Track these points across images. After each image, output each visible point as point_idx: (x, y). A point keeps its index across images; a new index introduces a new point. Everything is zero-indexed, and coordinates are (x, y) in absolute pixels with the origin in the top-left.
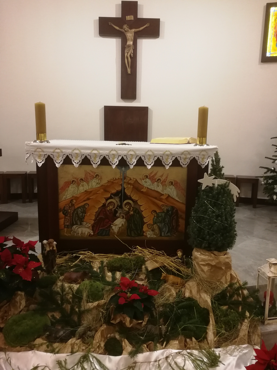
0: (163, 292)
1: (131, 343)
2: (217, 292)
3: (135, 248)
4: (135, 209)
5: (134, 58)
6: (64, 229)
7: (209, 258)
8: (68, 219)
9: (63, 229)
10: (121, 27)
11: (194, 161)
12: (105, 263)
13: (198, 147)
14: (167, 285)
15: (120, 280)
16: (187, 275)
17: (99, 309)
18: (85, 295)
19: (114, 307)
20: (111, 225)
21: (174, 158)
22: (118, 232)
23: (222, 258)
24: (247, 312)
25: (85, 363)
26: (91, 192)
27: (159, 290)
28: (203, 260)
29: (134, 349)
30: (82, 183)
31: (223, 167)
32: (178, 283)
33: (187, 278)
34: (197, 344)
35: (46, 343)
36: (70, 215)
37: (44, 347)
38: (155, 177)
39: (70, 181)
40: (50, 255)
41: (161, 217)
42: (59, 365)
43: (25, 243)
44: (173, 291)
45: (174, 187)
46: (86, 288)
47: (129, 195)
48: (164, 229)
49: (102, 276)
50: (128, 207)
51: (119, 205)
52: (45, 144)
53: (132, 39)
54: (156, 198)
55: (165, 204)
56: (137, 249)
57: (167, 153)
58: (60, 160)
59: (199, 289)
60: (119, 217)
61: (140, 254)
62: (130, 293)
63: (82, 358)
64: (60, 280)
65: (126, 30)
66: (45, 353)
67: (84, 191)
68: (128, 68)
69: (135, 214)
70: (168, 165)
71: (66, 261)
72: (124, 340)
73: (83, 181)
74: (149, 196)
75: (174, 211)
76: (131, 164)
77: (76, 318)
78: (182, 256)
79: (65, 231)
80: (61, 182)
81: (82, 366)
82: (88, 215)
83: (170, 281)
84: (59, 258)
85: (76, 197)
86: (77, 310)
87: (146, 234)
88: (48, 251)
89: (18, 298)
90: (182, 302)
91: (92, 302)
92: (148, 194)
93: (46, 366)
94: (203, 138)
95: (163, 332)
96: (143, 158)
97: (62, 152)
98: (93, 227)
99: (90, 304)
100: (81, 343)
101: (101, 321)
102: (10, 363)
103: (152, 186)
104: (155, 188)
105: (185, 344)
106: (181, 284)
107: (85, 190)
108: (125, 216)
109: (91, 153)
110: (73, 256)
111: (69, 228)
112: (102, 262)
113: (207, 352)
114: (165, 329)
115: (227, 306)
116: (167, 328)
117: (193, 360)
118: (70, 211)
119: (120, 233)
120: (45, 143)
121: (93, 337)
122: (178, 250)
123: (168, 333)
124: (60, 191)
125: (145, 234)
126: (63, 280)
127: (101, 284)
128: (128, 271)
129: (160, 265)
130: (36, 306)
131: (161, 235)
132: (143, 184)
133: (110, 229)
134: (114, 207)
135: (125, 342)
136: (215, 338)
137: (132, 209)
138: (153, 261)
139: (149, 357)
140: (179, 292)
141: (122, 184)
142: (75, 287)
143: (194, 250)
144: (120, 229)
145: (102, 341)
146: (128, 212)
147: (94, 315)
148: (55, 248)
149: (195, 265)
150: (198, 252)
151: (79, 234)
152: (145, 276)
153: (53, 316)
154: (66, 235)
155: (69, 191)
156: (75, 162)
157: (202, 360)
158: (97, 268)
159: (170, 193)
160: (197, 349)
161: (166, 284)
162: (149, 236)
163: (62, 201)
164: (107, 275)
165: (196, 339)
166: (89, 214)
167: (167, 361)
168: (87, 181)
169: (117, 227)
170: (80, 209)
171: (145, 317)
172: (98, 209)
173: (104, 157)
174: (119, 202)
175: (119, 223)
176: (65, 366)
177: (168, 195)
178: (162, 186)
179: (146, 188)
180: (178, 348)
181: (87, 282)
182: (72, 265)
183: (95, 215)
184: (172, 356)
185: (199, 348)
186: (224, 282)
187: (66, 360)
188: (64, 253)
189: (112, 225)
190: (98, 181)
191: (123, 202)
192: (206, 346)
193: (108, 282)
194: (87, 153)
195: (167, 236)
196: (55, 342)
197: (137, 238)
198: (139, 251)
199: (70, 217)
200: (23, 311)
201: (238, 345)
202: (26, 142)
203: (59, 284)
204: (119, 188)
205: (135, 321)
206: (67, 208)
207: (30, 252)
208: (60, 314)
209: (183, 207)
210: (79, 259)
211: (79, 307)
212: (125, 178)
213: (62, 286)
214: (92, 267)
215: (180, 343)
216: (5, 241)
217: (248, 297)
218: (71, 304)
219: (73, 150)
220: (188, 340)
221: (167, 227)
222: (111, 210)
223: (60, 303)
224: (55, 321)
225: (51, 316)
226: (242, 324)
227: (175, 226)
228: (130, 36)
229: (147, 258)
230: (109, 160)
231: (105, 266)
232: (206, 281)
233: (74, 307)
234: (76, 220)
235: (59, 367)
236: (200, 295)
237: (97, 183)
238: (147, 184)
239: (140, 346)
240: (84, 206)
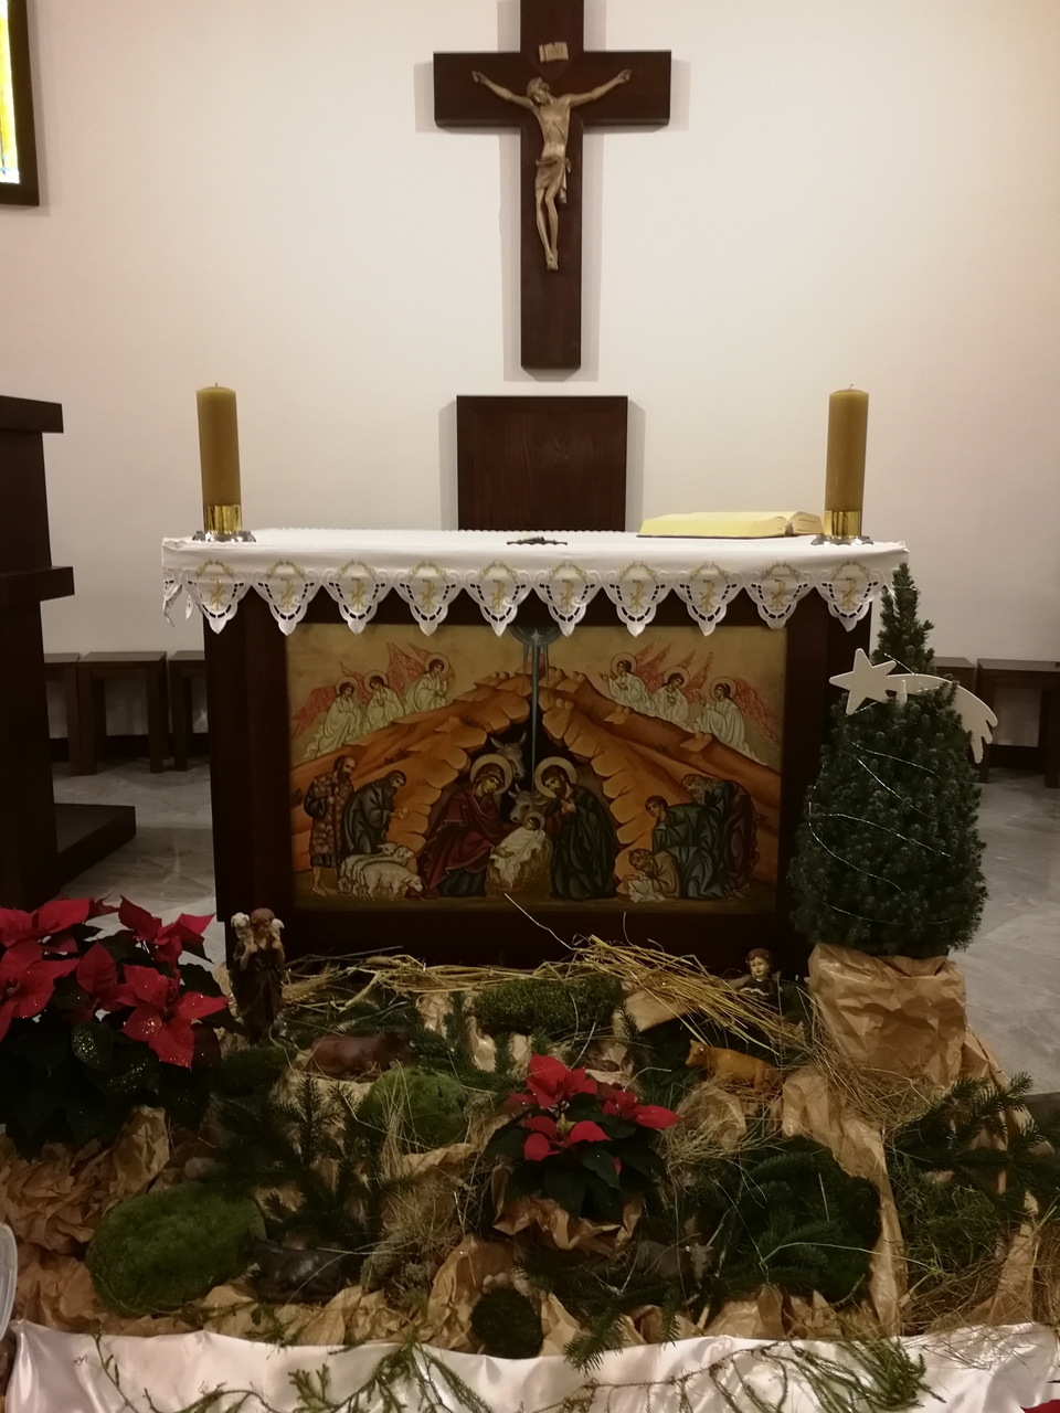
0: (696, 1113)
1: (573, 1310)
2: (910, 1118)
3: (585, 945)
4: (581, 793)
5: (571, 208)
6: (312, 870)
7: (878, 984)
8: (327, 833)
9: (305, 871)
10: (521, 90)
11: (812, 603)
12: (468, 1003)
13: (829, 549)
14: (709, 1088)
15: (526, 1065)
16: (789, 1051)
17: (448, 1179)
18: (393, 1122)
19: (508, 1171)
20: (489, 854)
21: (733, 594)
22: (518, 882)
23: (929, 982)
24: (1028, 1196)
25: (397, 1382)
26: (412, 727)
27: (682, 1108)
28: (853, 992)
29: (587, 1333)
30: (378, 693)
31: (928, 626)
32: (753, 1080)
33: (790, 1060)
34: (832, 1317)
35: (248, 1304)
36: (334, 816)
37: (244, 1317)
38: (661, 669)
39: (334, 688)
40: (258, 969)
41: (682, 826)
42: (300, 1389)
43: (165, 924)
44: (734, 1112)
45: (733, 706)
46: (396, 1097)
47: (558, 737)
48: (697, 872)
49: (458, 1050)
50: (556, 785)
51: (522, 775)
52: (236, 545)
53: (563, 136)
54: (663, 750)
55: (698, 772)
56: (593, 949)
57: (705, 572)
58: (293, 606)
59: (838, 1104)
60: (521, 825)
61: (604, 968)
62: (568, 1118)
63: (386, 1362)
64: (298, 1066)
65: (538, 99)
66: (247, 1343)
67: (386, 724)
68: (548, 247)
69: (583, 811)
70: (711, 618)
71: (321, 993)
72: (547, 1299)
73: (383, 684)
74: (640, 743)
75: (737, 799)
76: (563, 619)
77: (360, 1213)
78: (769, 974)
79: (316, 880)
80: (300, 692)
81: (386, 1393)
83: (723, 1074)
84: (294, 980)
85: (358, 746)
86: (365, 1178)
87: (627, 888)
88: (253, 956)
89: (141, 1132)
90: (772, 1153)
91: (422, 1151)
92: (630, 735)
93: (249, 1393)
94: (849, 514)
95: (699, 1270)
96: (612, 595)
97: (302, 576)
98: (423, 863)
99: (415, 1158)
100: (381, 1306)
101: (459, 1224)
102: (115, 1380)
103: (648, 702)
104: (661, 711)
105: (783, 1313)
106: (766, 1084)
107: (392, 719)
108: (543, 821)
109: (411, 578)
110: (345, 974)
111: (330, 866)
112: (457, 999)
113: (871, 1349)
114: (704, 1258)
115: (951, 1173)
116: (714, 1255)
117: (817, 1378)
118: (335, 800)
119: (524, 887)
120: (236, 541)
121: (427, 1285)
122: (752, 954)
123: (717, 1275)
124: (294, 724)
125: (620, 889)
126: (311, 1067)
127: (454, 1082)
128: (558, 1032)
129: (684, 1010)
130: (209, 1161)
131: (684, 895)
132: (614, 694)
133: (486, 870)
134: (500, 786)
135: (550, 1307)
136: (901, 1294)
137: (569, 791)
138: (656, 993)
139: (644, 1366)
140: (759, 1113)
141: (530, 696)
142: (358, 1091)
143: (817, 950)
144: (527, 869)
145: (463, 1301)
146: (555, 805)
147: (431, 1199)
148: (278, 944)
149: (819, 1009)
150: (831, 961)
151: (368, 888)
152: (623, 1051)
153: (274, 1202)
154: (320, 892)
155: (328, 724)
156: (353, 616)
157: (852, 1379)
158: (439, 1021)
159: (720, 731)
160: (834, 1336)
161: (705, 1085)
162: (636, 897)
163: (302, 761)
164: (478, 1049)
165: (828, 1298)
166: (405, 810)
167: (716, 1383)
168: (397, 683)
169: (513, 860)
170: (371, 795)
171: (627, 1209)
172: (439, 792)
173: (463, 592)
175: (521, 845)
176: (324, 1393)
177: (710, 738)
178: (686, 702)
179: (623, 711)
180: (759, 1330)
181: (399, 1071)
182: (342, 1009)
183: (429, 817)
184: (733, 1361)
185: (838, 1332)
186: (935, 1080)
187: (325, 1369)
188: (311, 960)
189: (495, 853)
190: (438, 687)
191: (537, 764)
192: (868, 1328)
193: (482, 1074)
194: (396, 579)
195: (707, 899)
196: (283, 1303)
197: (591, 905)
198: (597, 956)
199: (333, 823)
200: (160, 1181)
201: (996, 1323)
202: (166, 540)
203: (296, 1079)
204: (520, 713)
205: (587, 1226)
206: (323, 789)
207: (186, 958)
208: (301, 1194)
209: (772, 785)
210: (369, 987)
211: (374, 1168)
212: (541, 673)
213: (308, 1087)
214: (417, 1018)
215: (763, 1312)
216: (90, 917)
217: (1031, 1137)
218: (342, 1155)
219: (345, 569)
220: (796, 1302)
221: (709, 863)
222: (490, 795)
223: (300, 1151)
224: (280, 1220)
225: (268, 1202)
226: (1008, 1242)
227: (740, 860)
228: (554, 124)
229: (629, 984)
230: (482, 605)
231: (468, 1014)
232: (866, 1074)
233: (353, 1168)
234: (358, 834)
235: (299, 1398)
236: (842, 1129)
237: (436, 694)
238: (628, 694)
239: (608, 1324)
240: (385, 782)
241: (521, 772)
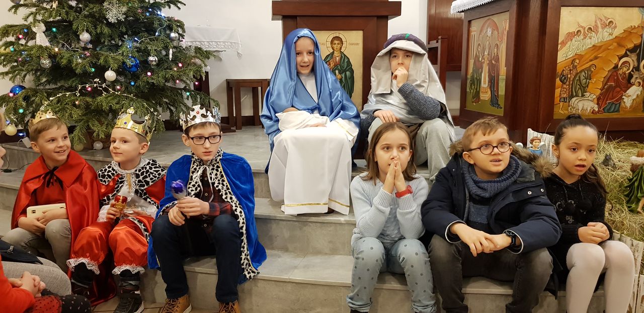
6: (560, 103)
8: (566, 89)
20: (622, 96)
22: (631, 107)
26: (600, 47)
30: (590, 34)
36: (569, 82)
39: (575, 32)
60: (633, 85)
67: (591, 46)
73: (592, 30)
82: (593, 82)
98: (599, 100)
107: (593, 44)
108: (642, 83)
111: (566, 102)
118: (571, 76)
119: (634, 108)
124: (559, 46)
133: (620, 102)
134: (628, 70)
141: (642, 34)
144: (635, 102)
154: (561, 112)
155: (571, 46)
166: (595, 80)
169: (630, 98)
170: (583, 73)
174: (636, 62)
175: (634, 93)
189: (624, 96)
190: (611, 31)
191: (642, 61)
199: (569, 85)
204: (638, 41)
206: (567, 72)
222: (625, 73)
234: (577, 89)
237: (610, 34)
240: (589, 69)
241: (636, 64)
